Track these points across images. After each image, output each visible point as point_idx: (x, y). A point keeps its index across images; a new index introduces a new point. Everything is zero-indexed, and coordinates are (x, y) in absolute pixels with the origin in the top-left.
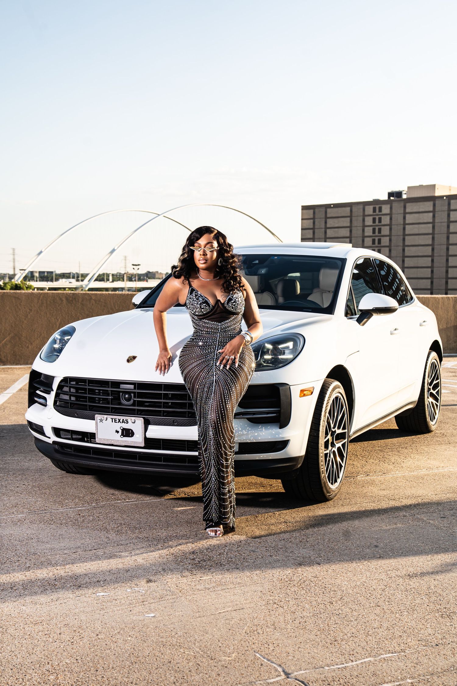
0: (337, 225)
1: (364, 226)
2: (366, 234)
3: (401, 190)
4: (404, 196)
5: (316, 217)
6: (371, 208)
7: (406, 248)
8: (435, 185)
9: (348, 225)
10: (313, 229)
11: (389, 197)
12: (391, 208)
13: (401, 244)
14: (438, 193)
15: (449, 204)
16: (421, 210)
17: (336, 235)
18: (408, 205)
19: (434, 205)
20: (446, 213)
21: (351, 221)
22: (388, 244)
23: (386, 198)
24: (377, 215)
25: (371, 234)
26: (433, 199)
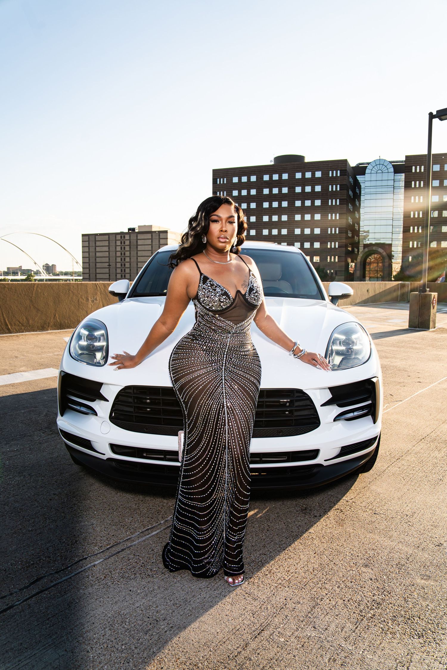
0: (101, 245)
1: (116, 246)
2: (117, 250)
3: (135, 227)
4: (137, 231)
5: (90, 240)
6: (120, 236)
7: (139, 258)
8: (152, 225)
9: (108, 245)
10: (89, 247)
11: (129, 231)
12: (130, 237)
13: (136, 255)
14: (153, 230)
15: (159, 236)
16: (145, 238)
17: (101, 250)
18: (139, 235)
19: (152, 236)
20: (158, 240)
21: (109, 243)
22: (129, 255)
23: (127, 231)
24: (123, 240)
25: (120, 250)
26: (151, 232)
